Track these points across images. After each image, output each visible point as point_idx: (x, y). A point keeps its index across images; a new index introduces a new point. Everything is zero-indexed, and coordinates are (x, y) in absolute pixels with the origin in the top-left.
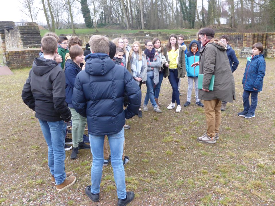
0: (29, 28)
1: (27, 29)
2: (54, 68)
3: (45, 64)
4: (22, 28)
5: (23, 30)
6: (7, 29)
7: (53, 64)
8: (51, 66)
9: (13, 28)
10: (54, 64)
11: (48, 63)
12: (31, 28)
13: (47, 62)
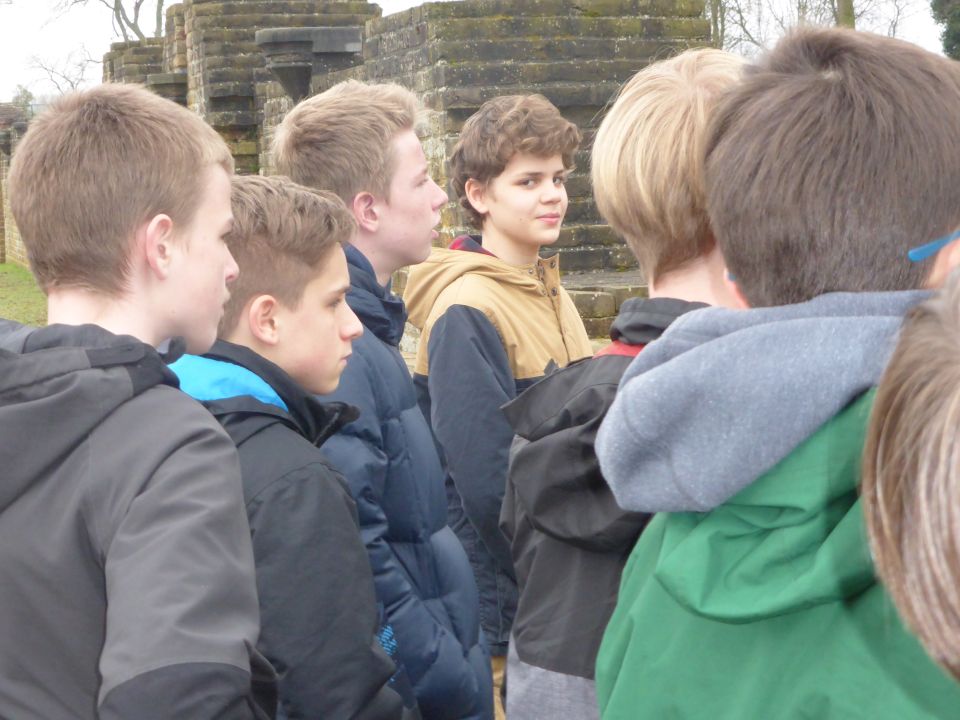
0: (570, 28)
1: (550, 50)
2: (108, 414)
3: (12, 380)
4: (472, 32)
5: (489, 52)
6: (289, 59)
7: (98, 373)
8: (79, 397)
9: (351, 48)
10: (120, 374)
11: (48, 362)
12: (609, 32)
13: (29, 358)
